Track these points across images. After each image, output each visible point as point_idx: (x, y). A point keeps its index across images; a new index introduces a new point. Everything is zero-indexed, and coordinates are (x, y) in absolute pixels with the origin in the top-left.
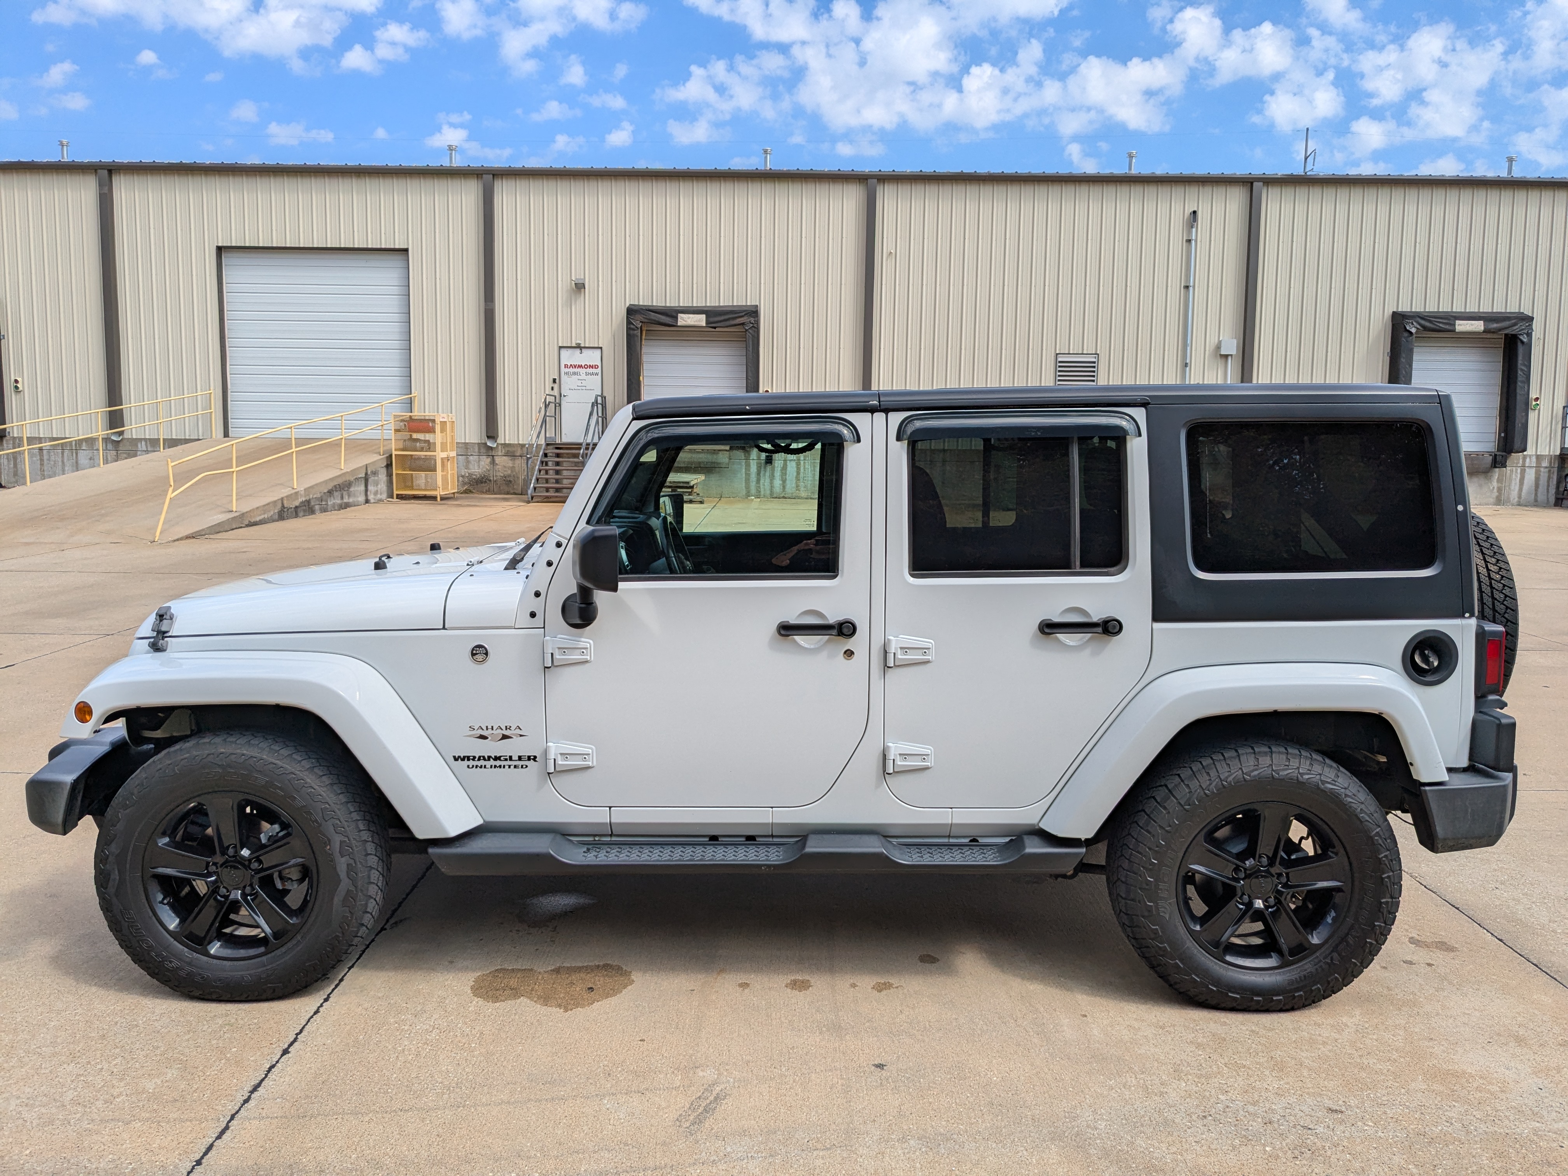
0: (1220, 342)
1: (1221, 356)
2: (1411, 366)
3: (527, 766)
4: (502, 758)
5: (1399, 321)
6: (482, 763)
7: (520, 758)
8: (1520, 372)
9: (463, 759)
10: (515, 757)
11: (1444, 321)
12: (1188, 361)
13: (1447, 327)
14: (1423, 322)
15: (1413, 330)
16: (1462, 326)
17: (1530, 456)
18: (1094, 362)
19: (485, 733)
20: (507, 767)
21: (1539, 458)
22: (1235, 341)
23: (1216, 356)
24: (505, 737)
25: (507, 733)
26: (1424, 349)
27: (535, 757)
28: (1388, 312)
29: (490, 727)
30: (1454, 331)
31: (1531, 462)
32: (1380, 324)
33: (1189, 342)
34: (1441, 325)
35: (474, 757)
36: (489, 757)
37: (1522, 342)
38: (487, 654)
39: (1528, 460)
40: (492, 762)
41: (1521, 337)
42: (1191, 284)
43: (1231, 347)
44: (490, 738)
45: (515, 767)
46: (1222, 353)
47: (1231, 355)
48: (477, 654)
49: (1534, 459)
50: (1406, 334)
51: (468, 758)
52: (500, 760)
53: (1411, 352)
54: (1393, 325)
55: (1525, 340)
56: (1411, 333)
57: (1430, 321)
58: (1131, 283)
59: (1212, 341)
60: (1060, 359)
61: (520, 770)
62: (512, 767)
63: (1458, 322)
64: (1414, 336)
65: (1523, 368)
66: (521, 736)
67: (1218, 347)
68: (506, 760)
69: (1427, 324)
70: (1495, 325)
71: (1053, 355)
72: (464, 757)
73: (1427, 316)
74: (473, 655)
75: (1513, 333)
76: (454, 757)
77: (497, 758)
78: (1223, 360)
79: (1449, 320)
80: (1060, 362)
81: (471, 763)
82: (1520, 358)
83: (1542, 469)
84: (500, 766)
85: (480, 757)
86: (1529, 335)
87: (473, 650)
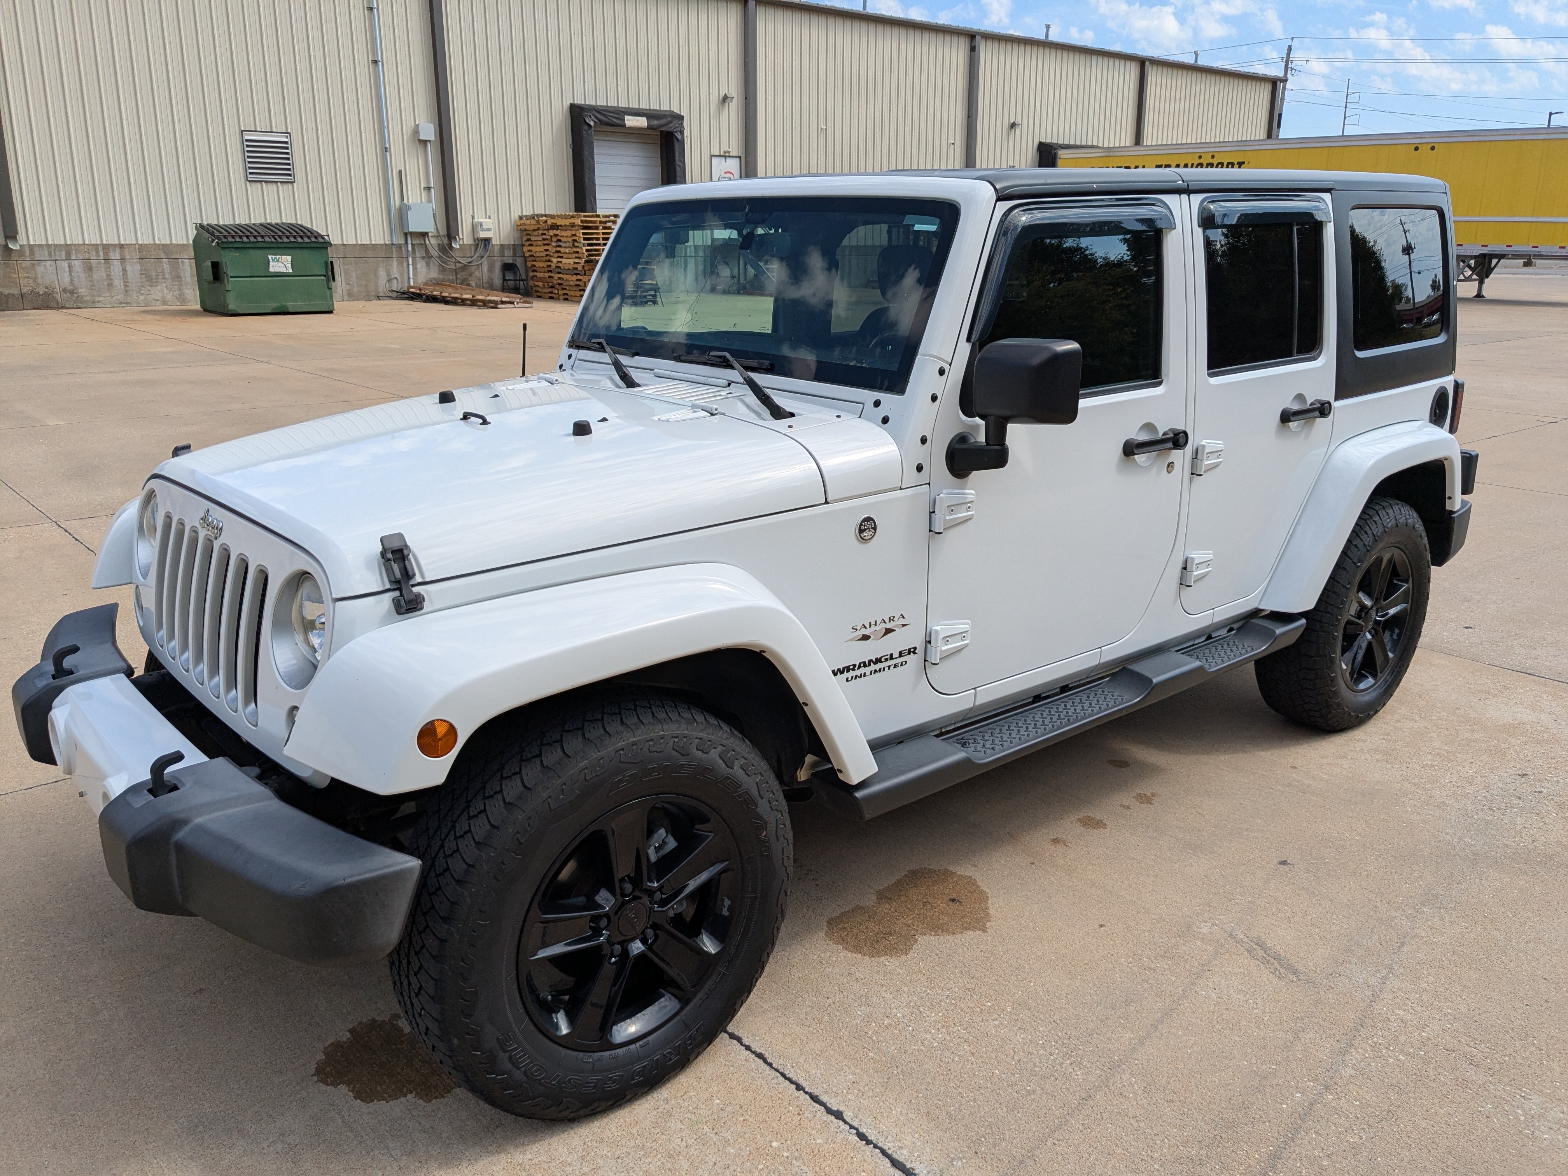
0: (417, 126)
1: (420, 141)
2: (593, 158)
3: (906, 662)
4: (883, 660)
5: (577, 113)
6: (862, 670)
7: (901, 654)
8: (678, 168)
9: (842, 672)
10: (896, 655)
11: (616, 116)
12: (387, 146)
13: (618, 122)
14: (598, 115)
15: (592, 123)
16: (631, 121)
17: (690, 247)
18: (286, 143)
19: (866, 632)
20: (887, 669)
21: (696, 247)
22: (432, 126)
23: (414, 140)
24: (888, 631)
25: (889, 626)
26: (602, 143)
27: (915, 648)
28: (567, 104)
29: (873, 623)
30: (624, 126)
31: (690, 251)
32: (561, 115)
33: (385, 124)
34: (614, 120)
35: (854, 666)
36: (870, 661)
37: (678, 140)
38: (875, 529)
39: (688, 250)
40: (873, 667)
41: (676, 135)
42: (380, 59)
43: (429, 132)
44: (872, 637)
45: (895, 666)
46: (421, 138)
47: (430, 141)
48: (865, 530)
49: (693, 248)
50: (586, 127)
51: (848, 669)
52: (881, 662)
53: (592, 144)
54: (572, 117)
55: (679, 137)
56: (590, 126)
57: (605, 116)
58: (314, 52)
59: (408, 126)
60: (246, 137)
61: (900, 668)
62: (892, 667)
63: (627, 117)
64: (593, 129)
65: (680, 164)
66: (904, 625)
67: (416, 131)
68: (886, 660)
69: (602, 118)
70: (656, 122)
71: (237, 131)
72: (844, 668)
73: (602, 110)
74: (861, 531)
75: (669, 130)
76: (833, 672)
77: (878, 661)
78: (422, 145)
79: (619, 114)
80: (247, 141)
81: (852, 673)
82: (677, 155)
83: (699, 259)
84: (880, 670)
85: (860, 664)
86: (682, 133)
87: (861, 525)
